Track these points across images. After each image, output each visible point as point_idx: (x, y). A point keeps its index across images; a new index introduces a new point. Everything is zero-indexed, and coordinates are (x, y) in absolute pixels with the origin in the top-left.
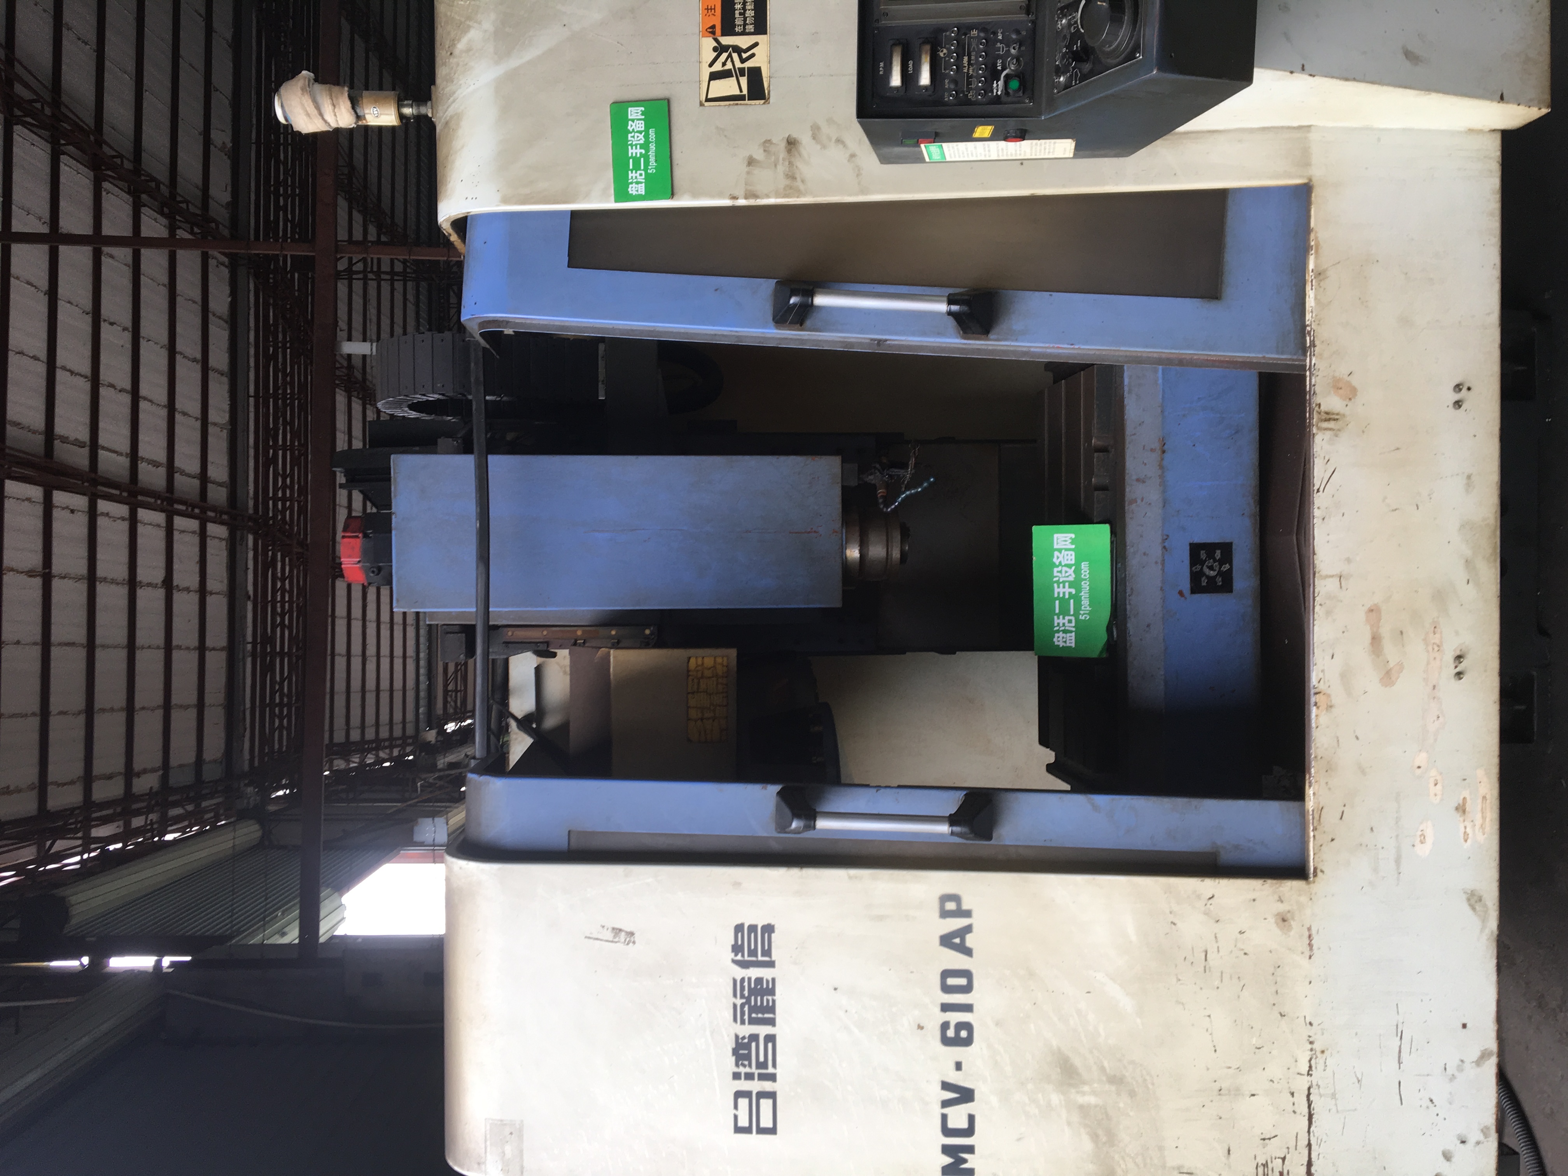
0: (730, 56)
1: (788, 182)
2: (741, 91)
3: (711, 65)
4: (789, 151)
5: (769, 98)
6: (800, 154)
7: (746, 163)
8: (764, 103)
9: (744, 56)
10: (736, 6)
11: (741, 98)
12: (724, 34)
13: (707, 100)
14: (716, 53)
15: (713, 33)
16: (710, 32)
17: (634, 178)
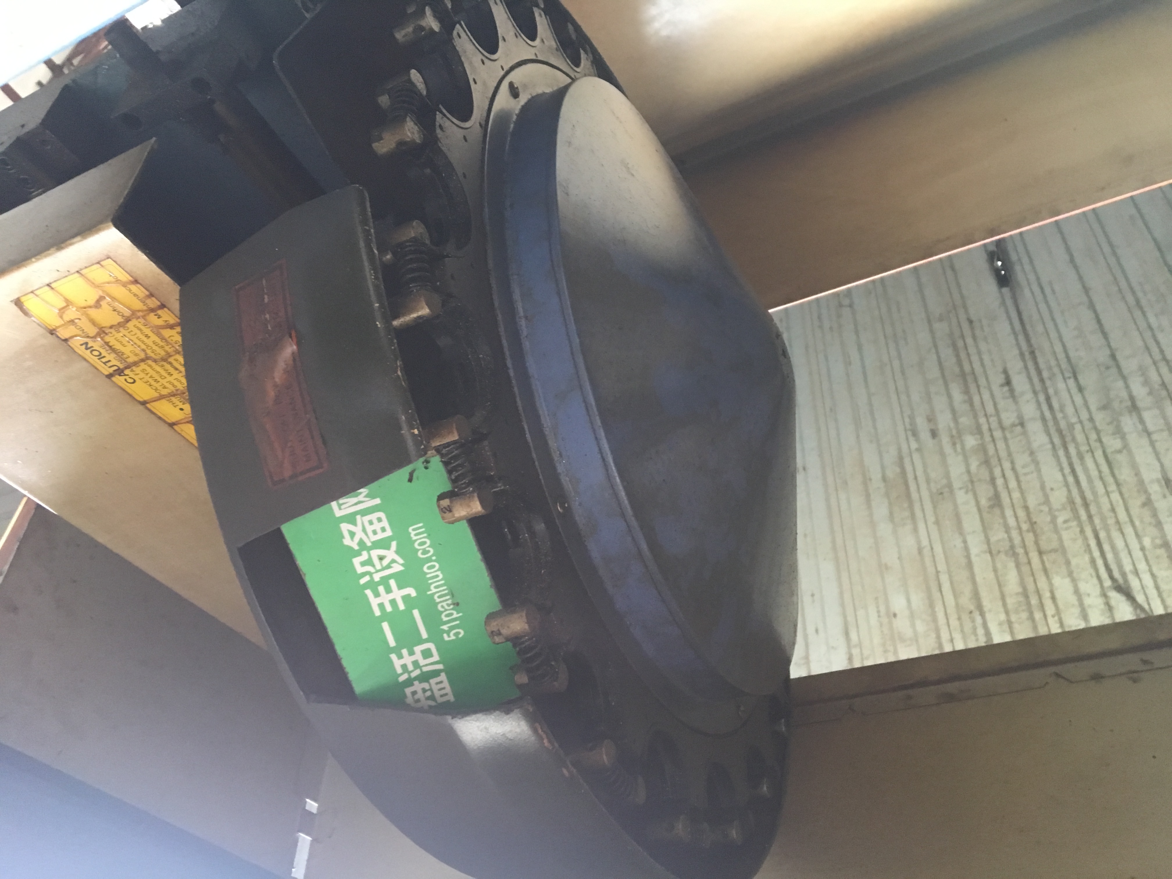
17: (410, 667)
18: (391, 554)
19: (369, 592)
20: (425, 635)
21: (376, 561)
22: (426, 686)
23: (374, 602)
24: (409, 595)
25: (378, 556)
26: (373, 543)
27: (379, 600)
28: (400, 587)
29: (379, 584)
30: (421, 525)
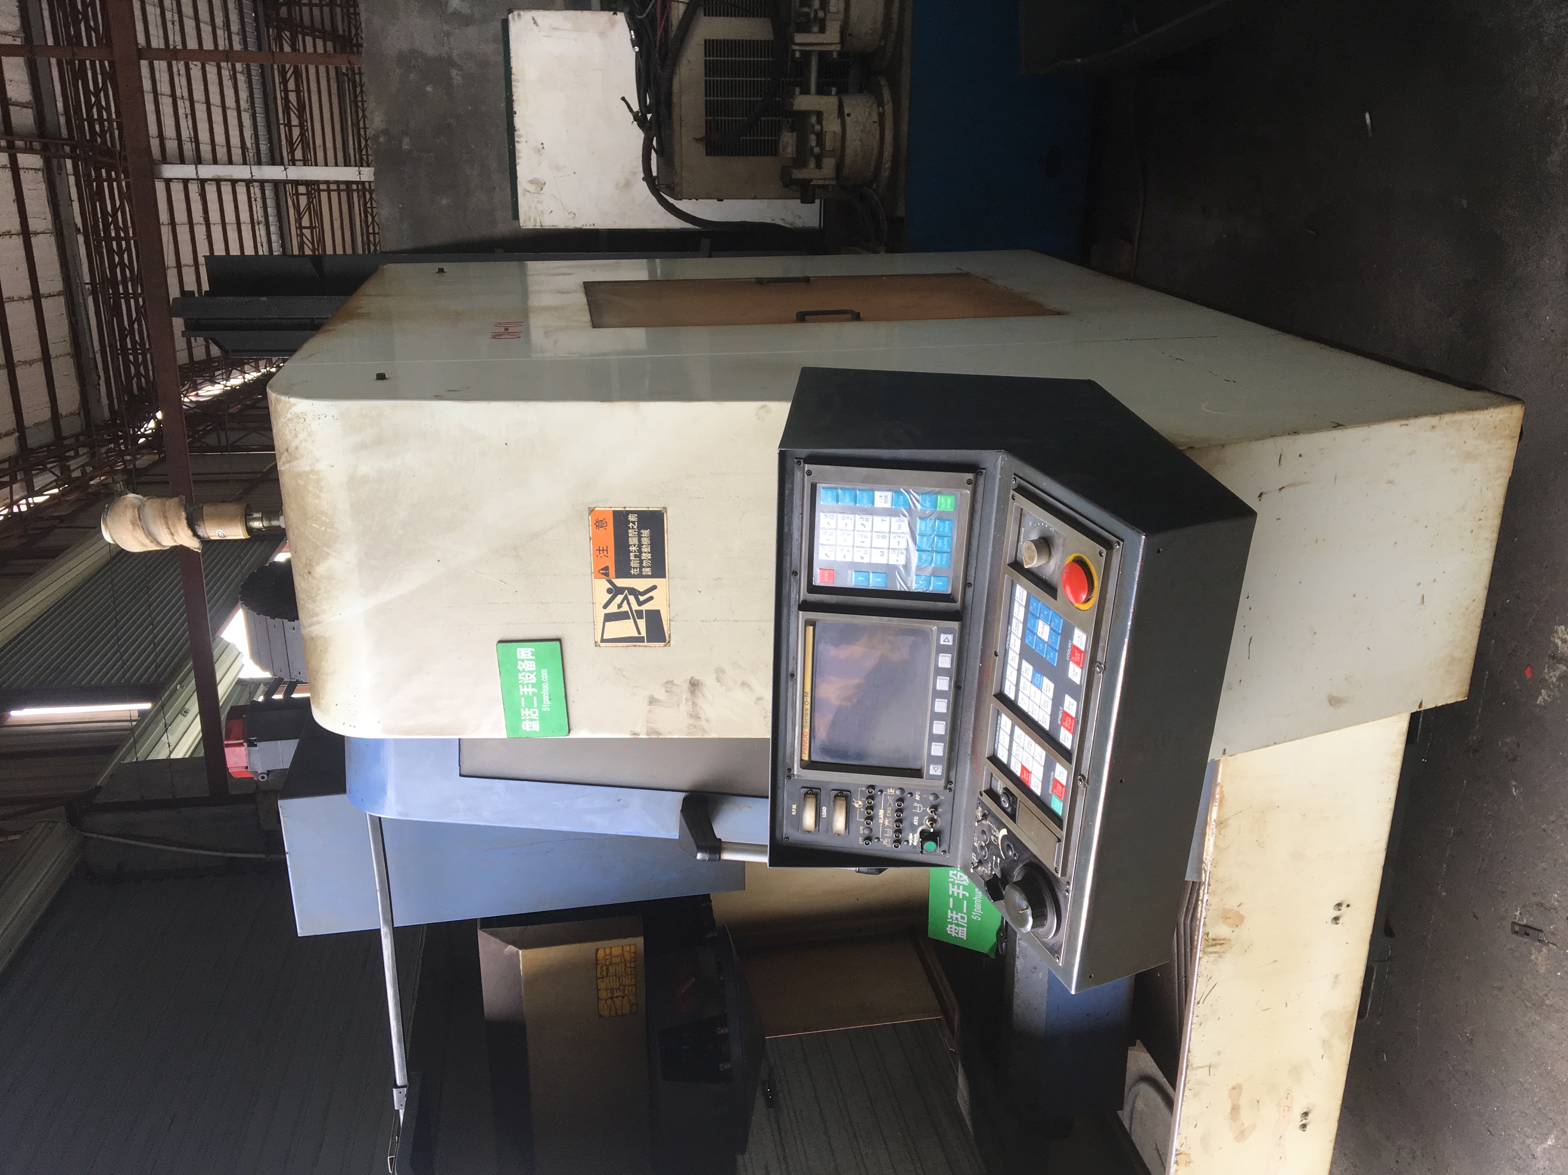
0: (626, 598)
1: (692, 721)
2: (639, 633)
3: (605, 607)
4: (693, 692)
5: (669, 642)
6: (703, 695)
7: (647, 702)
8: (665, 646)
9: (642, 598)
10: (631, 548)
11: (640, 640)
12: (618, 576)
13: (603, 641)
14: (611, 595)
15: (607, 575)
16: (603, 574)
17: (527, 715)
18: (533, 676)
19: (521, 686)
20: (535, 706)
21: (527, 677)
22: (530, 723)
23: (521, 690)
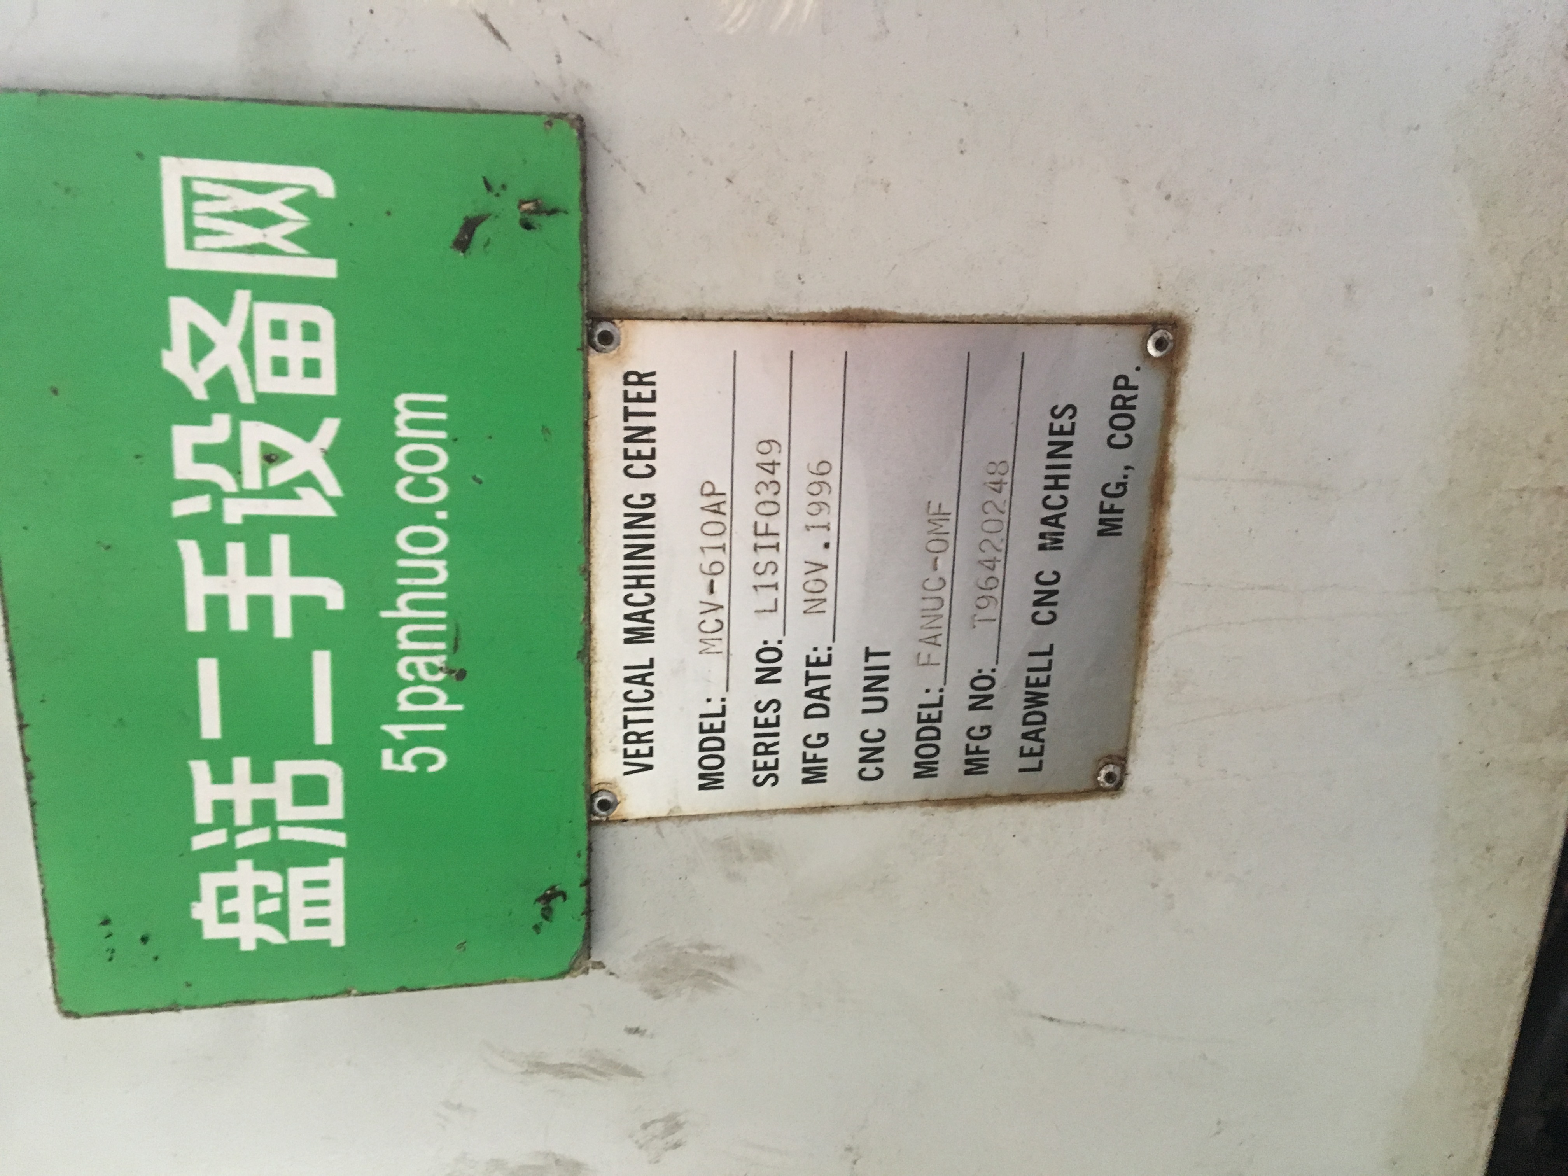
24: (320, 601)
25: (264, 445)
26: (261, 397)
27: (215, 585)
28: (298, 568)
29: (235, 533)
30: (442, 398)
